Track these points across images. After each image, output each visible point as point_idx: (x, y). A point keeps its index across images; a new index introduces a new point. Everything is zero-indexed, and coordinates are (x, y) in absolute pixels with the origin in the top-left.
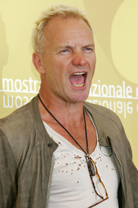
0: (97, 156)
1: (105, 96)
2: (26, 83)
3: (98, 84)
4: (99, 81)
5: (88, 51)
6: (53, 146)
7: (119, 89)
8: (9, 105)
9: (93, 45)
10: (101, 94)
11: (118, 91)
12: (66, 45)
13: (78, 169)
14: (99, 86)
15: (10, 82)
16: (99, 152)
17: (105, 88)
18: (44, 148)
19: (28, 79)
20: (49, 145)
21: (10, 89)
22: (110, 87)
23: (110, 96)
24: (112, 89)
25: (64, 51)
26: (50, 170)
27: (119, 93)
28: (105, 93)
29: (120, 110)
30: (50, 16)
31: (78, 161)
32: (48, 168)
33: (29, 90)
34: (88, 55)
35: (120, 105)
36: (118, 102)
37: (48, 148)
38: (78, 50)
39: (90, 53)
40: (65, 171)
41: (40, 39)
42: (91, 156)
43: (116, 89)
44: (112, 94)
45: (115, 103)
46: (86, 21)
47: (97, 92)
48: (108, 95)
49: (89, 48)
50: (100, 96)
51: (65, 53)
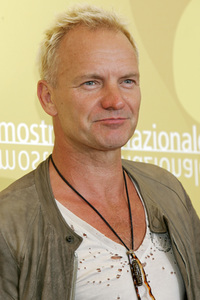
0: (147, 253)
1: (164, 150)
2: (35, 129)
3: (152, 130)
4: (154, 126)
5: (128, 85)
6: (74, 240)
7: (186, 138)
8: (8, 166)
9: (137, 75)
10: (158, 147)
11: (185, 142)
12: (92, 73)
13: (118, 277)
14: (155, 133)
15: (10, 128)
16: (151, 244)
17: (163, 138)
18: (60, 245)
19: (39, 123)
20: (68, 240)
21: (10, 139)
22: (172, 135)
23: (172, 150)
24: (175, 138)
25: (89, 83)
26: (71, 279)
27: (187, 146)
28: (164, 144)
29: (188, 172)
30: (70, 24)
31: (117, 264)
32: (68, 276)
33: (41, 141)
34: (128, 91)
35: (188, 165)
36: (186, 160)
37: (67, 245)
38: (113, 82)
39: (131, 88)
40: (97, 282)
41: (52, 60)
42: (136, 253)
43: (183, 139)
44: (176, 148)
45: (180, 161)
46: (127, 34)
47: (151, 144)
48: (169, 148)
49: (130, 79)
50: (155, 150)
51: (90, 87)
